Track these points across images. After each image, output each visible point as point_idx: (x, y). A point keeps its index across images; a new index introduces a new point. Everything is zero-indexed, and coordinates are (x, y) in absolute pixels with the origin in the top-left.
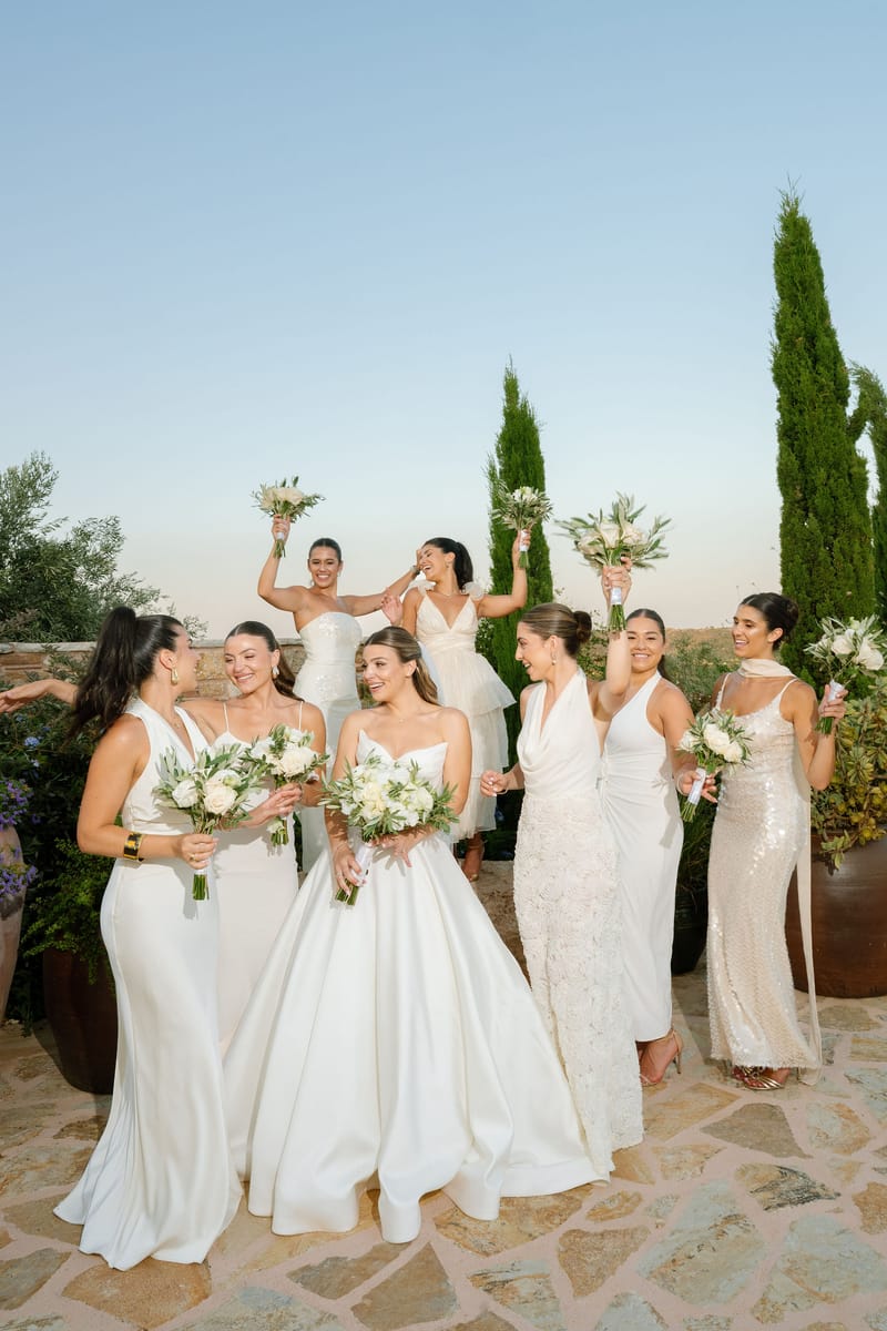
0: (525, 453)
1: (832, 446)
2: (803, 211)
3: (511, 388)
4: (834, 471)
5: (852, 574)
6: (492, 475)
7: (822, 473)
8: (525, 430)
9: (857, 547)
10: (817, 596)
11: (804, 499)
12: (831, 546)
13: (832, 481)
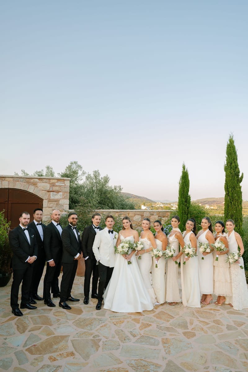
0: (185, 180)
1: (233, 184)
2: (234, 139)
3: (184, 168)
4: (233, 189)
5: (235, 208)
6: (180, 183)
7: (230, 189)
8: (186, 175)
9: (237, 203)
10: (229, 212)
11: (228, 194)
12: (231, 203)
13: (232, 191)
